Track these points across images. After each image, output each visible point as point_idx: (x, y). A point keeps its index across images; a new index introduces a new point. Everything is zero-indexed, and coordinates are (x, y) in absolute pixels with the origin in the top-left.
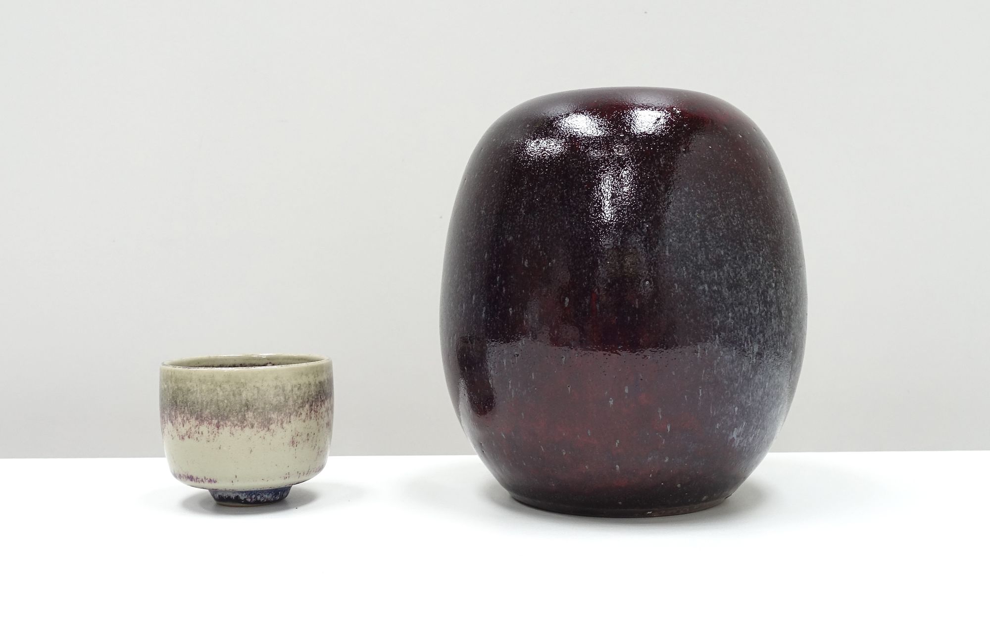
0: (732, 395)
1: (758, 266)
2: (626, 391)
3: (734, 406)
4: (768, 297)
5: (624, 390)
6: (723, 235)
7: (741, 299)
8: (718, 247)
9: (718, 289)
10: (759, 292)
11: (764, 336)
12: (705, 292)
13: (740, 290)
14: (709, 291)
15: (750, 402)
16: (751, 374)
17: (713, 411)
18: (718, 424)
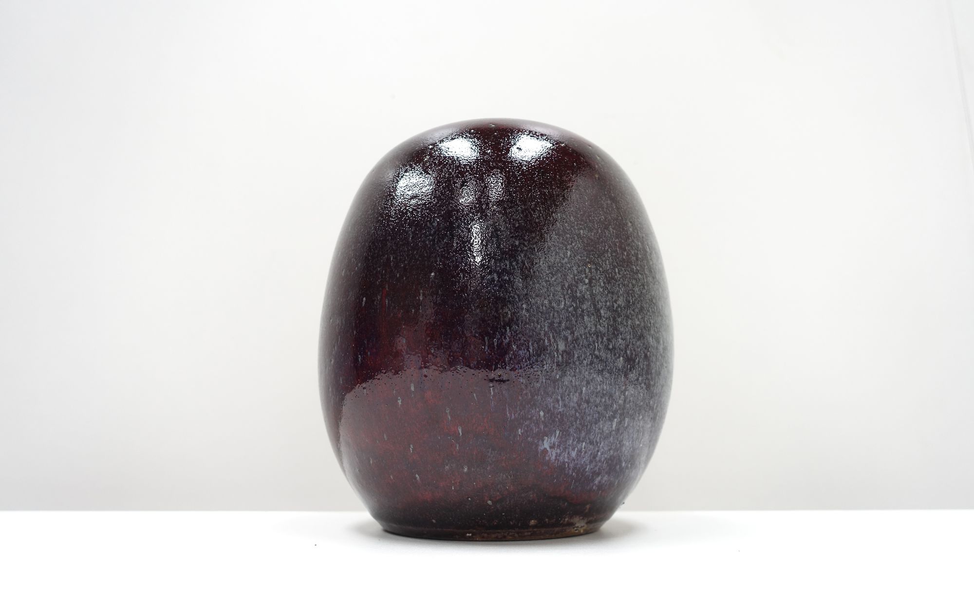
0: (533, 396)
1: (563, 259)
2: (413, 389)
3: (537, 410)
4: (578, 292)
5: (410, 387)
6: (518, 227)
7: (539, 290)
8: (512, 237)
9: (510, 279)
10: (564, 285)
11: (573, 333)
12: (494, 281)
13: (539, 281)
14: (498, 281)
15: (560, 407)
16: (557, 374)
17: (511, 414)
18: (520, 430)
